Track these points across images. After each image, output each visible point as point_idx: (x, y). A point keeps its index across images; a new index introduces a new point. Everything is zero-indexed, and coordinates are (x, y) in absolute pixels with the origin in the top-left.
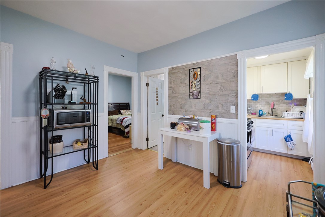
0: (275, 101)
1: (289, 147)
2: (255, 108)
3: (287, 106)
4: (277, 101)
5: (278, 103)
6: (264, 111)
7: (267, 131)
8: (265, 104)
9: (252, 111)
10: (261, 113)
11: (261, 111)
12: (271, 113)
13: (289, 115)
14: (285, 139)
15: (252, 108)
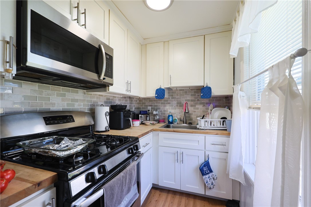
0: (189, 100)
1: (207, 184)
2: (164, 111)
3: (204, 108)
4: (192, 101)
5: (192, 103)
6: (175, 117)
7: (175, 154)
8: (177, 106)
9: (159, 116)
10: (171, 120)
11: (171, 117)
12: (184, 119)
13: (206, 123)
14: (201, 170)
15: (159, 112)
